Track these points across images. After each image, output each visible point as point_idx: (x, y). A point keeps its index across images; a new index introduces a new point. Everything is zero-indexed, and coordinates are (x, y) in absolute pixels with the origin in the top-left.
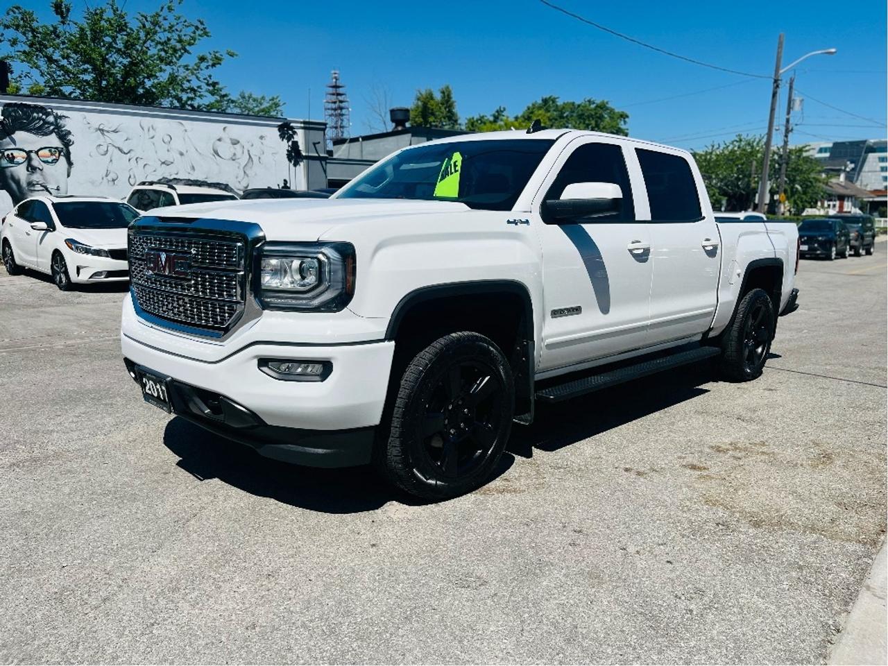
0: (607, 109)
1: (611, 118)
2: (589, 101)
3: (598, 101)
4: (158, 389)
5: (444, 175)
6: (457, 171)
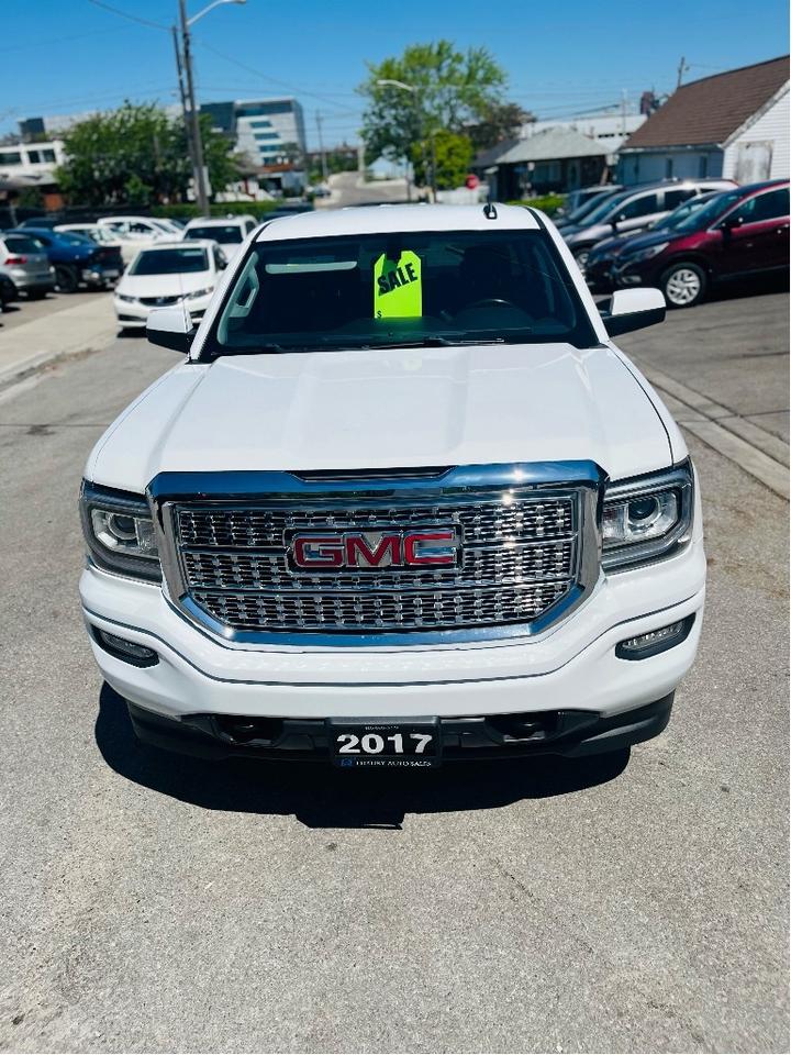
4: (394, 741)
5: (389, 283)
6: (416, 278)
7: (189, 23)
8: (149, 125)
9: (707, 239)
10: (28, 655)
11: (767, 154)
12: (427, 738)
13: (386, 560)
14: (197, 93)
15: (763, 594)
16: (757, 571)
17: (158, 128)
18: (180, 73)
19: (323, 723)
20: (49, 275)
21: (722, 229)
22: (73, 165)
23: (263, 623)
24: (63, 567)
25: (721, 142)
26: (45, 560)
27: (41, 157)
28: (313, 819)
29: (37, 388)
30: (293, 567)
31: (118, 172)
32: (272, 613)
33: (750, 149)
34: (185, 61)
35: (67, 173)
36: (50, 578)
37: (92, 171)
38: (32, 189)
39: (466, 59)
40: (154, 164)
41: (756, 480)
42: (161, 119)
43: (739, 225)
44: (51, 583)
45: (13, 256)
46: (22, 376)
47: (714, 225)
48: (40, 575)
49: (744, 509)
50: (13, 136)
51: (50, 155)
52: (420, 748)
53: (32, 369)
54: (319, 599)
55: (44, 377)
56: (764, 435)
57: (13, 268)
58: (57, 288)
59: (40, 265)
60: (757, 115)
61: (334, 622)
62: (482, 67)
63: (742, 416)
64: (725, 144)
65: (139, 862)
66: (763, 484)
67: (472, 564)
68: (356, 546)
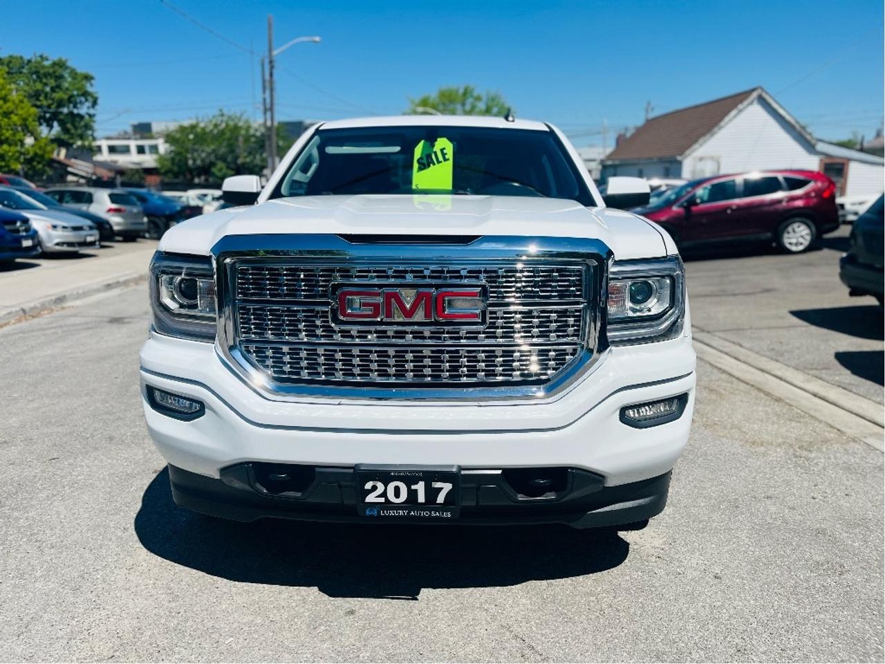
0: (67, 68)
1: (74, 78)
2: (41, 57)
3: (56, 58)
4: (416, 491)
5: (426, 163)
6: (448, 159)
7: (275, 53)
8: (236, 128)
9: (672, 214)
10: (81, 466)
11: (716, 167)
12: (447, 487)
13: (419, 316)
14: (276, 108)
15: (737, 444)
16: (732, 428)
17: (243, 132)
18: (264, 92)
19: (352, 471)
20: (142, 224)
21: (685, 207)
22: (173, 155)
23: (305, 374)
24: (123, 407)
25: (680, 155)
26: (108, 402)
27: (147, 150)
28: (334, 589)
29: (120, 295)
30: (336, 320)
31: (207, 161)
32: (312, 366)
33: (703, 162)
34: (269, 85)
35: (166, 160)
36: (110, 415)
37: (186, 159)
38: (137, 171)
39: (485, 99)
40: (237, 158)
41: (724, 372)
42: (246, 126)
43: (696, 204)
44: (111, 417)
45: (114, 206)
46: (109, 287)
47: (678, 204)
48: (102, 412)
49: (716, 388)
50: (126, 133)
51: (154, 149)
52: (441, 499)
53: (118, 283)
54: (356, 351)
55: (125, 290)
56: (727, 344)
57: (113, 216)
58: (147, 235)
59: (136, 215)
60: (708, 136)
61: (368, 375)
62: (497, 105)
63: (708, 332)
64: (683, 157)
65: (163, 621)
66: (730, 375)
67: (494, 323)
68: (393, 300)
